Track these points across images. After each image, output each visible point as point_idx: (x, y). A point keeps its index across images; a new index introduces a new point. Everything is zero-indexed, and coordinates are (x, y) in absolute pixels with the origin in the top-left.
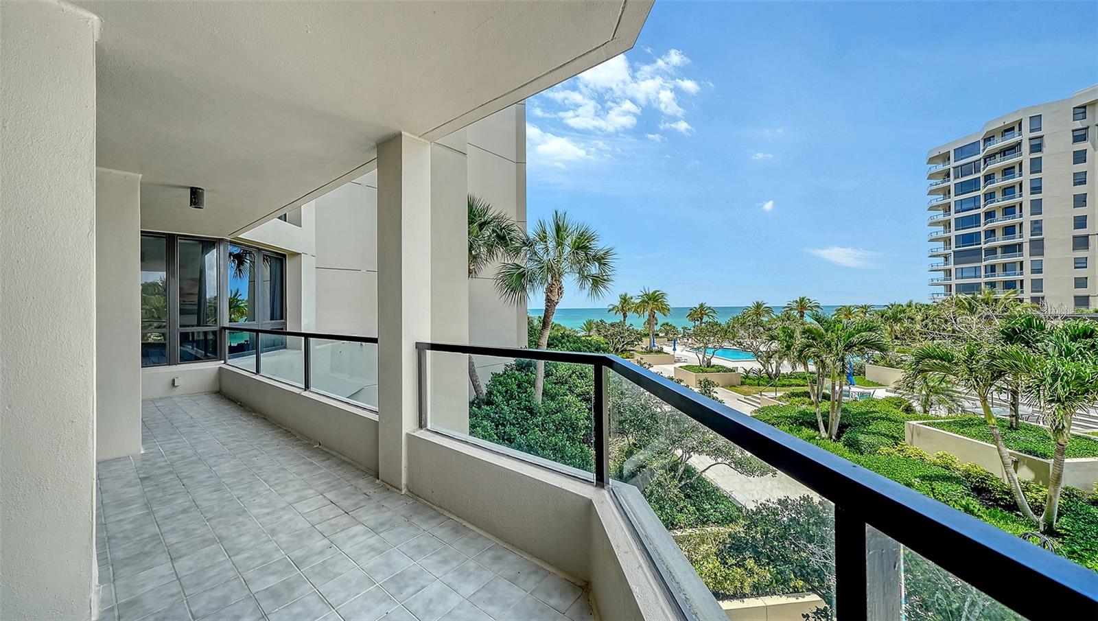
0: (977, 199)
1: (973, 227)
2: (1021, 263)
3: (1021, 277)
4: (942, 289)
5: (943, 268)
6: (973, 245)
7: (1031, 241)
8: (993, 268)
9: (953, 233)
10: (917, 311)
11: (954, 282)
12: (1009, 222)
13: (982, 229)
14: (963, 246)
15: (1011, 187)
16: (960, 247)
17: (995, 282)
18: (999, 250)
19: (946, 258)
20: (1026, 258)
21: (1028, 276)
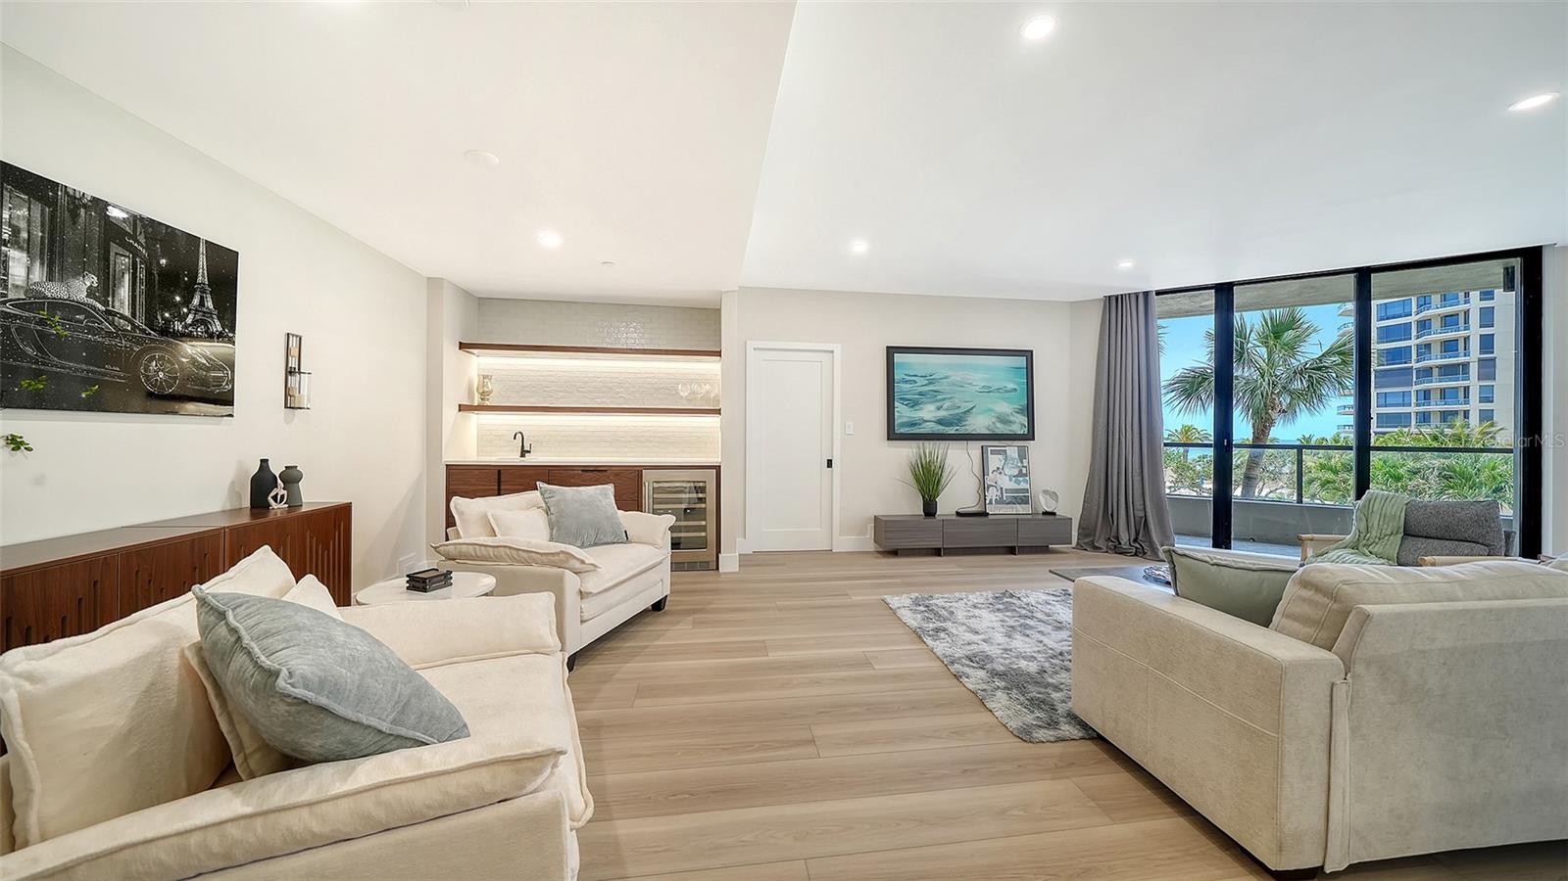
1: (1401, 340)
2: (1466, 388)
3: (1465, 407)
6: (1400, 363)
7: (1480, 360)
8: (1427, 393)
12: (1450, 335)
17: (1429, 412)
18: (1436, 372)
20: (1474, 383)
21: (1475, 406)
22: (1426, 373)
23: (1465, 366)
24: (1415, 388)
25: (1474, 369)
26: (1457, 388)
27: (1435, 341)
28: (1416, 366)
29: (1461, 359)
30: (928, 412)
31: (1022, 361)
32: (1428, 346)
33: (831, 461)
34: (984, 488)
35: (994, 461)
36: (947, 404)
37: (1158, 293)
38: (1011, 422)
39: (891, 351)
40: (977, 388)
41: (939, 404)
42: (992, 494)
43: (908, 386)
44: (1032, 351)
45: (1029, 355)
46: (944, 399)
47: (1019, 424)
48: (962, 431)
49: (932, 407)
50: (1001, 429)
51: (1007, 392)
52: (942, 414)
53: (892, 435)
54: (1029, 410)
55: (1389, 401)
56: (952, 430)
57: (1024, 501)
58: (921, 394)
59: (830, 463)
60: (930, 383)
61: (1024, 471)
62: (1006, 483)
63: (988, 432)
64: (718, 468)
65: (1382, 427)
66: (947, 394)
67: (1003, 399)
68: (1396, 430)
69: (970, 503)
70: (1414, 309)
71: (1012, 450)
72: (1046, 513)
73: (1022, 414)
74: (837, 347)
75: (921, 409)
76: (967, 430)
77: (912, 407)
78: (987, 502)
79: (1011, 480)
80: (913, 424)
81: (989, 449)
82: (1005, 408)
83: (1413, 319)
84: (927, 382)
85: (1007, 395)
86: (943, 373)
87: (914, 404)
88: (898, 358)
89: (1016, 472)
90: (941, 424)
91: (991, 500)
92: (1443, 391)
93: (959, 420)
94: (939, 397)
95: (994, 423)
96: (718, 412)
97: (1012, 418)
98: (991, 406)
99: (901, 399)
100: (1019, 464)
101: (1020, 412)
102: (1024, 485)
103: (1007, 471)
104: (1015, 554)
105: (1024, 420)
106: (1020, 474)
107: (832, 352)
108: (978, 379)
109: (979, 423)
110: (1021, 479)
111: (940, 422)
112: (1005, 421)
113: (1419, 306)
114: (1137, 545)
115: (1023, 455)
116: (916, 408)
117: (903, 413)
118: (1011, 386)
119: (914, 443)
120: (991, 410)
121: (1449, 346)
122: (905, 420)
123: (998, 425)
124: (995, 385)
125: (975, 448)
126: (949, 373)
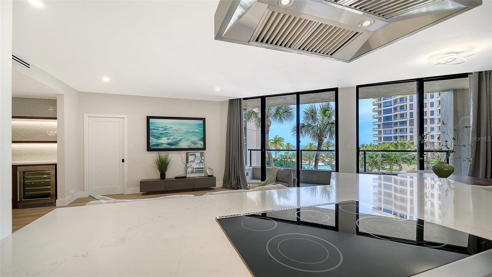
0: (390, 102)
1: (389, 113)
2: (406, 129)
3: (406, 134)
4: (377, 139)
5: (377, 130)
6: (389, 121)
7: (410, 120)
8: (396, 130)
9: (383, 116)
10: (374, 148)
11: (383, 136)
12: (402, 112)
13: (393, 114)
14: (386, 121)
15: (403, 98)
16: (385, 121)
17: (397, 136)
18: (399, 123)
19: (379, 126)
20: (408, 127)
21: (409, 134)
22: (396, 124)
23: (406, 121)
24: (393, 128)
25: (408, 122)
26: (404, 128)
27: (398, 114)
28: (393, 121)
29: (405, 120)
30: (164, 141)
31: (201, 122)
32: (396, 115)
33: (124, 159)
34: (186, 168)
35: (191, 158)
36: (172, 137)
37: (244, 99)
38: (197, 144)
39: (148, 118)
40: (184, 132)
41: (169, 138)
42: (189, 170)
43: (156, 131)
44: (205, 118)
45: (204, 119)
46: (171, 136)
47: (200, 145)
48: (178, 147)
49: (165, 139)
50: (193, 146)
51: (195, 133)
52: (169, 141)
53: (149, 149)
54: (204, 139)
55: (386, 133)
56: (173, 147)
57: (202, 172)
58: (161, 134)
59: (123, 161)
60: (165, 130)
61: (202, 161)
62: (195, 165)
63: (188, 148)
64: (56, 165)
65: (385, 141)
66: (171, 134)
67: (194, 136)
68: (387, 142)
69: (181, 173)
70: (393, 104)
71: (198, 154)
72: (209, 176)
73: (202, 141)
74: (126, 117)
75: (161, 139)
76: (180, 147)
77: (157, 139)
78: (187, 173)
79: (197, 165)
80: (158, 145)
81: (189, 153)
82: (194, 138)
83: (392, 107)
84: (163, 129)
85: (196, 134)
86: (171, 126)
87: (158, 138)
88: (151, 120)
89: (199, 161)
90: (169, 145)
91: (189, 172)
92: (400, 129)
93: (176, 143)
94: (168, 135)
95: (190, 144)
96: (56, 142)
97: (197, 142)
98: (190, 138)
99: (153, 136)
100: (201, 159)
101: (201, 140)
102: (202, 166)
103: (195, 161)
104: (194, 191)
105: (202, 143)
106: (201, 162)
107: (124, 118)
108: (184, 128)
109: (184, 144)
110: (201, 164)
111: (169, 144)
112: (194, 143)
113: (394, 103)
114: (237, 186)
115: (202, 155)
116: (159, 139)
117: (153, 141)
118: (197, 131)
119: (157, 152)
120: (189, 140)
121: (402, 116)
122: (154, 143)
123: (192, 145)
124: (191, 130)
125: (184, 154)
126: (173, 126)
